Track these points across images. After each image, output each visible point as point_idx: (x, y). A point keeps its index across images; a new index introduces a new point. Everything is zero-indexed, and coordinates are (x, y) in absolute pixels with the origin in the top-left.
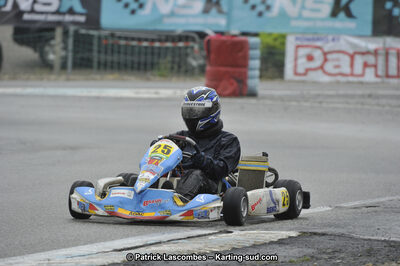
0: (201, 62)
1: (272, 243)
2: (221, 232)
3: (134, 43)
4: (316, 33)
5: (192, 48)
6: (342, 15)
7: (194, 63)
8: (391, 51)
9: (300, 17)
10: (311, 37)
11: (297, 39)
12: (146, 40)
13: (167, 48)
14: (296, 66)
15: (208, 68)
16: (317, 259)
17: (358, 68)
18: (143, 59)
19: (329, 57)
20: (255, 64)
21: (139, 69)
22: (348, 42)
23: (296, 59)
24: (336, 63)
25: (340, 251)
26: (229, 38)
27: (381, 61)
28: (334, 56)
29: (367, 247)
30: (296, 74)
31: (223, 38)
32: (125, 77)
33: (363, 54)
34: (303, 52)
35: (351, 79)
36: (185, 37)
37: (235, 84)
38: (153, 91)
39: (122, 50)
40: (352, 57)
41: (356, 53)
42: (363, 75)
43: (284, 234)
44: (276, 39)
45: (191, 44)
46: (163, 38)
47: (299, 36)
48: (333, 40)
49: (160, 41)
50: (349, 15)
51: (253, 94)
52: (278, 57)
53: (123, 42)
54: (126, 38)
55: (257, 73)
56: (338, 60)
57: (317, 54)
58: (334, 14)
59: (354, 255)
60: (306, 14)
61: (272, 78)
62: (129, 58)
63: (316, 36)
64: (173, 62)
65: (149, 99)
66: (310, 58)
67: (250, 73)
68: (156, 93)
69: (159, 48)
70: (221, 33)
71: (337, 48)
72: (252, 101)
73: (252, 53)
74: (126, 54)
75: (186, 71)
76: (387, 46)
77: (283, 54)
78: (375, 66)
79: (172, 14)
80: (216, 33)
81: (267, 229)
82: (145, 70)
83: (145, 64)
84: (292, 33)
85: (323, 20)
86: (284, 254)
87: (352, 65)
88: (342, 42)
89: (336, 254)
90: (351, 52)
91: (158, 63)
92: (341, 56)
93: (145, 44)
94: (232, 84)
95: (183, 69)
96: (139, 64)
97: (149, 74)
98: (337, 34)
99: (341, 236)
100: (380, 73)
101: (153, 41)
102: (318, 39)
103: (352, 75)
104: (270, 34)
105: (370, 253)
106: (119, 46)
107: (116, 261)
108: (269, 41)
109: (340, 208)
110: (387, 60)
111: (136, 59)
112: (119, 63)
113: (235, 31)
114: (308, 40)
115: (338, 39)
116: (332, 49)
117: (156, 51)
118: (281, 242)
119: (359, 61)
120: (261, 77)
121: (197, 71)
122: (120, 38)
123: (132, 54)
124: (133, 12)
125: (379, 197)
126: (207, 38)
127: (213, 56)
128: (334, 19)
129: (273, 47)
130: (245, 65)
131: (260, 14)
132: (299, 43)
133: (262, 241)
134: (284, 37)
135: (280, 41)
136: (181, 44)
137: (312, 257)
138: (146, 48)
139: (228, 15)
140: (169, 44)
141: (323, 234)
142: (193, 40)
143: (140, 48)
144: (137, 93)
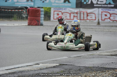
0: (26, 15)
1: (51, 67)
2: (36, 64)
3: (6, 10)
4: (59, 7)
5: (24, 11)
6: (67, 2)
7: (24, 16)
8: (81, 12)
9: (55, 3)
10: (58, 8)
11: (54, 9)
12: (10, 9)
13: (16, 11)
14: (54, 17)
15: (28, 17)
16: (65, 72)
17: (72, 17)
18: (9, 15)
19: (63, 14)
20: (42, 16)
21: (8, 18)
22: (69, 10)
23: (54, 15)
24: (66, 16)
25: (71, 69)
26: (35, 9)
27: (79, 15)
28: (65, 14)
29: (79, 68)
30: (54, 19)
31: (33, 9)
32: (4, 20)
33: (74, 13)
34: (56, 13)
35: (70, 20)
36: (22, 8)
37: (37, 22)
38: (12, 24)
39: (3, 12)
40: (70, 14)
41: (71, 13)
42: (73, 19)
43: (55, 65)
44: (48, 9)
45: (23, 10)
46: (15, 9)
47: (55, 8)
48: (65, 9)
49: (14, 9)
50: (69, 2)
51: (42, 25)
52: (48, 14)
53: (3, 10)
54: (4, 9)
55: (43, 19)
56: (66, 15)
57: (60, 13)
58: (65, 2)
59: (75, 70)
60: (56, 2)
61: (47, 20)
62: (5, 14)
63: (60, 8)
64: (18, 16)
65: (11, 26)
66: (58, 14)
67: (41, 19)
68: (13, 25)
69: (14, 12)
70: (32, 7)
71: (66, 12)
72: (42, 27)
73: (41, 13)
74: (4, 13)
75: (22, 18)
76: (80, 11)
77: (50, 13)
78: (77, 17)
79: (18, 2)
80: (30, 7)
81: (49, 63)
82: (10, 18)
83: (10, 16)
84: (53, 7)
85: (61, 3)
86: (55, 70)
87: (70, 17)
88: (67, 10)
89: (70, 70)
90: (70, 13)
91: (14, 16)
92: (67, 14)
93: (10, 10)
94: (36, 22)
95: (21, 18)
96: (8, 16)
97: (11, 19)
98: (66, 8)
99: (71, 65)
100: (78, 19)
101: (12, 9)
102: (60, 9)
103: (70, 19)
104: (46, 8)
105: (80, 70)
106: (2, 11)
107: (7, 73)
108: (46, 9)
109: (70, 57)
110: (80, 15)
111: (7, 15)
112: (2, 16)
113: (36, 7)
114: (57, 9)
115: (66, 9)
116: (64, 12)
117: (13, 12)
118: (54, 67)
119: (72, 15)
120: (44, 20)
121: (25, 18)
122: (2, 9)
123: (6, 13)
124: (6, 1)
125: (81, 54)
126: (28, 9)
127: (30, 14)
128: (65, 3)
129: (47, 11)
130: (40, 17)
131: (43, 2)
132: (55, 10)
133: (48, 67)
134: (50, 8)
135: (49, 9)
136: (20, 11)
137: (63, 71)
138: (10, 11)
139: (34, 2)
140: (17, 11)
141: (66, 65)
142: (24, 9)
143: (8, 12)
144: (8, 25)
